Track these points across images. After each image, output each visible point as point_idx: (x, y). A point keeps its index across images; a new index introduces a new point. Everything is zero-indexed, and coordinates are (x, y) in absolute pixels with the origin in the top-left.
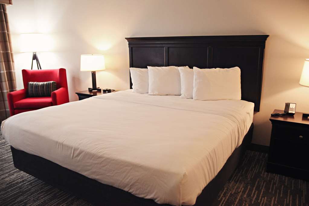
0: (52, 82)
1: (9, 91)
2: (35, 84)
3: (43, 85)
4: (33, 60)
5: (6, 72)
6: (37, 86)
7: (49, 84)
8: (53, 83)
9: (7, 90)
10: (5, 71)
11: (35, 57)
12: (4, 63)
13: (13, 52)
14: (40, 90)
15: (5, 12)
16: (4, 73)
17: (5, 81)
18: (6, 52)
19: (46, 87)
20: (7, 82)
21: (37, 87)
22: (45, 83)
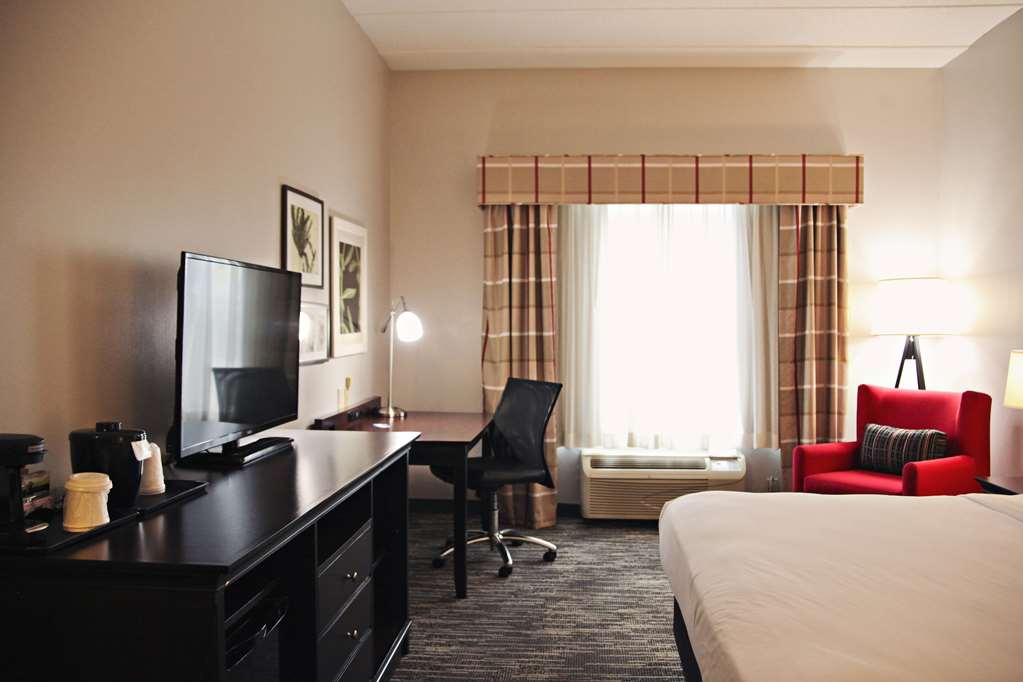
0: (930, 432)
1: (815, 441)
2: (882, 433)
3: (902, 439)
4: (906, 361)
5: (817, 389)
6: (884, 440)
7: (919, 436)
8: (932, 435)
9: (811, 437)
10: (815, 386)
11: (911, 352)
12: (814, 362)
13: (848, 334)
14: (889, 454)
15: (842, 226)
16: (811, 390)
17: (810, 414)
18: (828, 332)
19: (909, 446)
20: (814, 416)
21: (883, 443)
22: (911, 432)
